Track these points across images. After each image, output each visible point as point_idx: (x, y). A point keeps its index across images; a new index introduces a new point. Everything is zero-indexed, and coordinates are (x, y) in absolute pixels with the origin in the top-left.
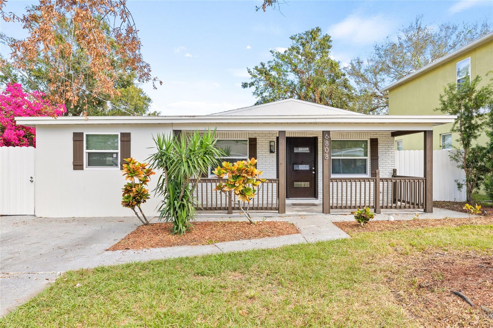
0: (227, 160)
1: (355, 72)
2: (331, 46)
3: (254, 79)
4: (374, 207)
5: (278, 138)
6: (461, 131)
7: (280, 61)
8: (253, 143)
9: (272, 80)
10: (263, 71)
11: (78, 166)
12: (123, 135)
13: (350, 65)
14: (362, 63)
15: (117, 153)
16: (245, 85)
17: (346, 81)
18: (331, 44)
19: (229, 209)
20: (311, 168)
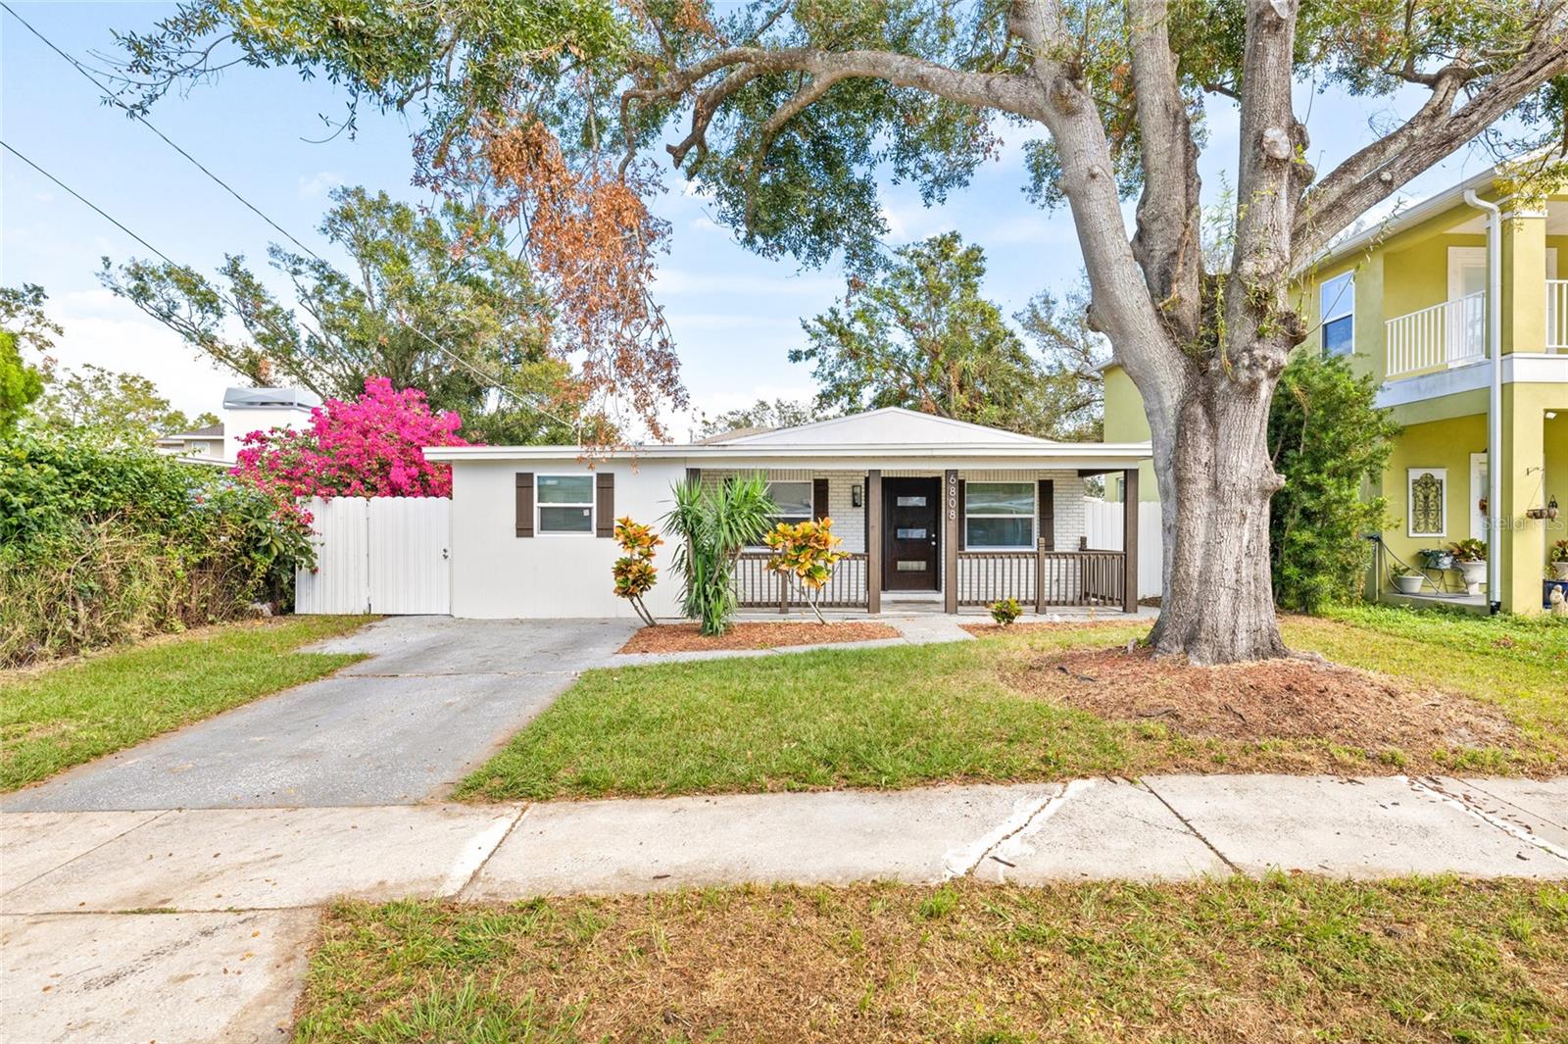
0: (786, 521)
1: (1037, 324)
2: (984, 270)
3: (815, 343)
5: (867, 480)
7: (873, 303)
8: (822, 488)
9: (854, 345)
10: (835, 328)
11: (524, 530)
12: (600, 476)
13: (1029, 308)
14: (1054, 303)
15: (590, 509)
16: (796, 356)
17: (1017, 345)
18: (984, 265)
19: (783, 606)
20: (928, 535)
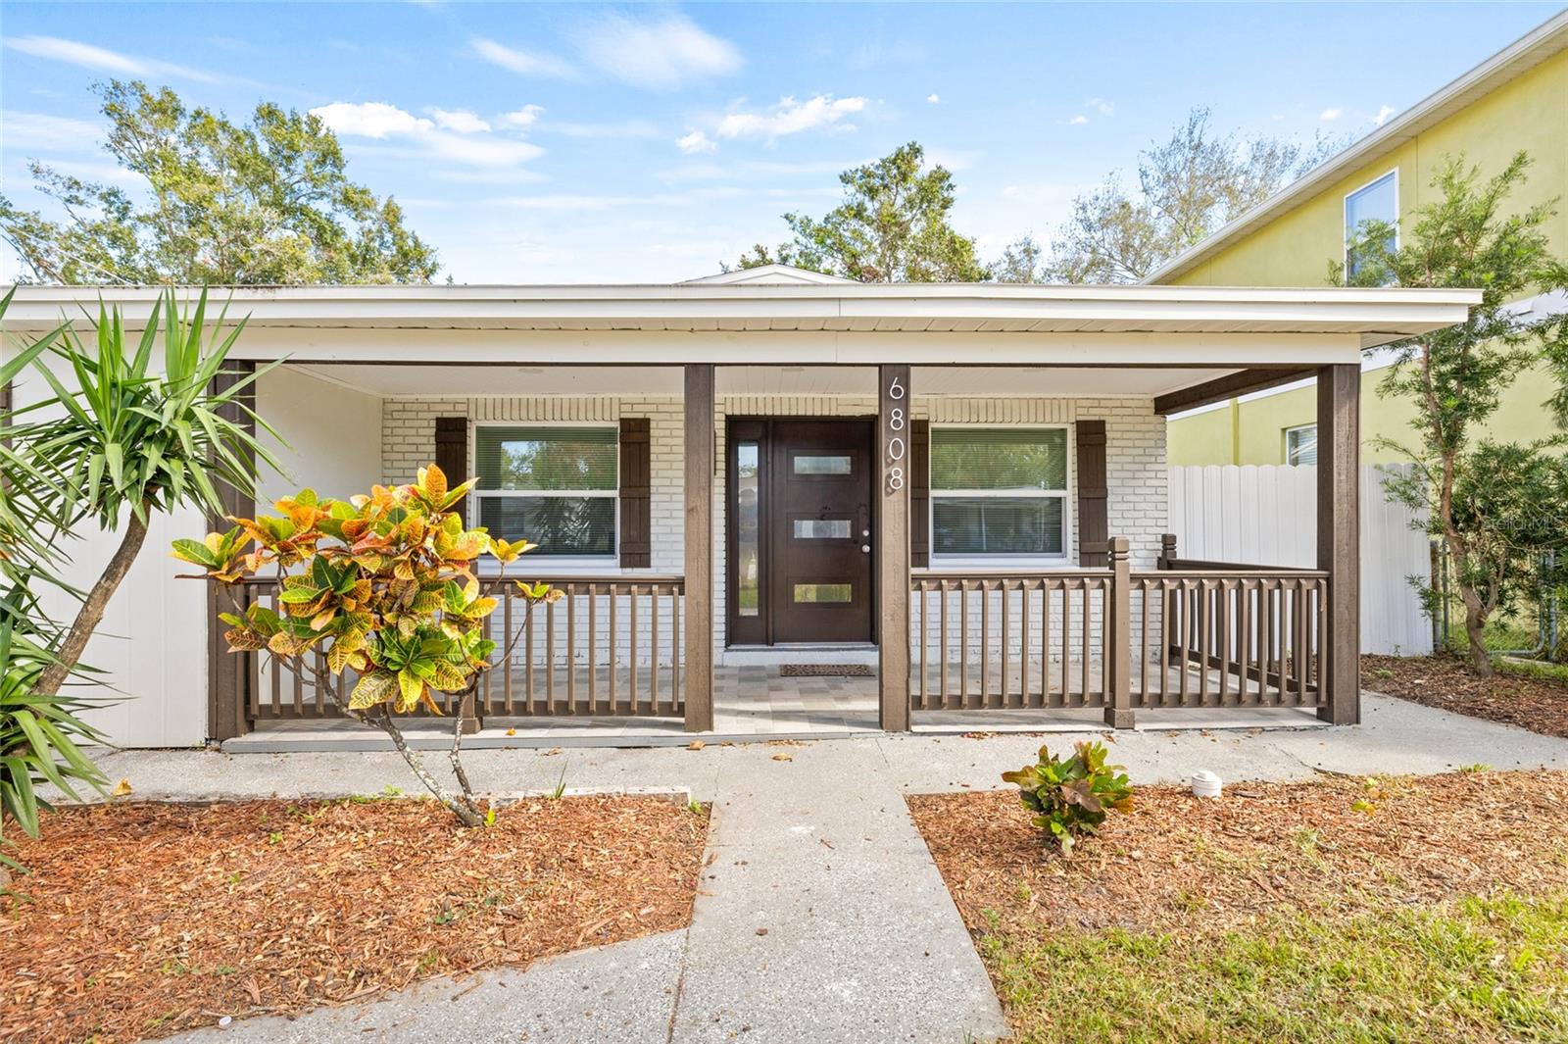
2: (952, 200)
4: (1107, 699)
6: (1424, 387)
7: (812, 243)
8: (635, 437)
13: (1005, 258)
14: (1036, 252)
18: (952, 194)
20: (856, 531)
